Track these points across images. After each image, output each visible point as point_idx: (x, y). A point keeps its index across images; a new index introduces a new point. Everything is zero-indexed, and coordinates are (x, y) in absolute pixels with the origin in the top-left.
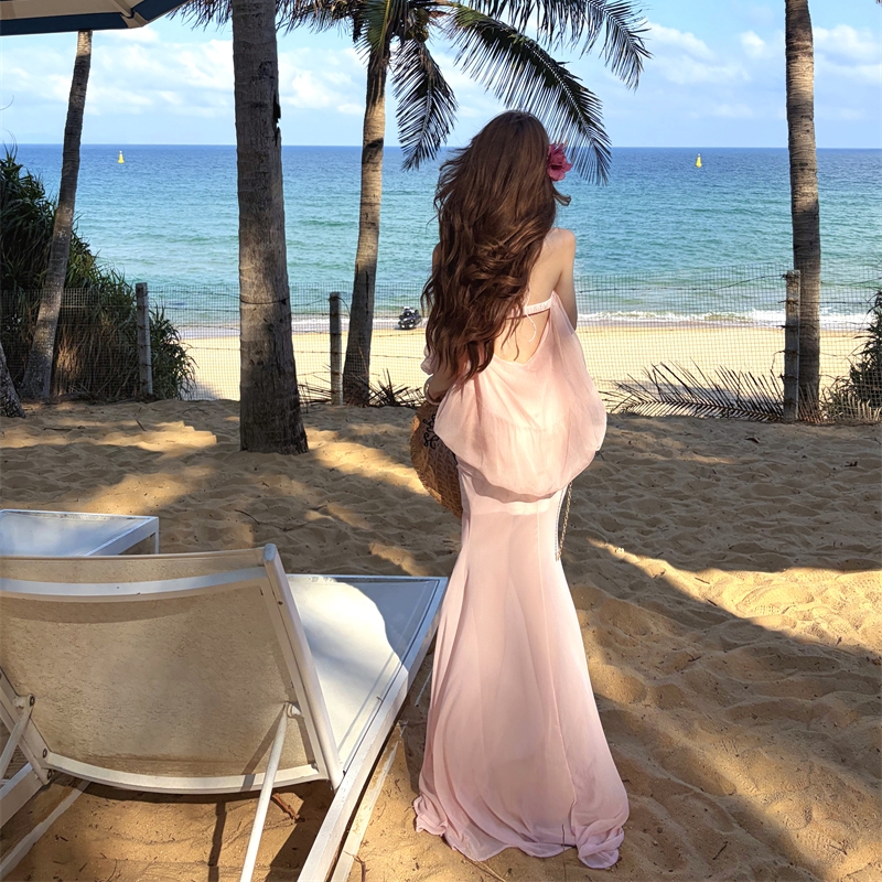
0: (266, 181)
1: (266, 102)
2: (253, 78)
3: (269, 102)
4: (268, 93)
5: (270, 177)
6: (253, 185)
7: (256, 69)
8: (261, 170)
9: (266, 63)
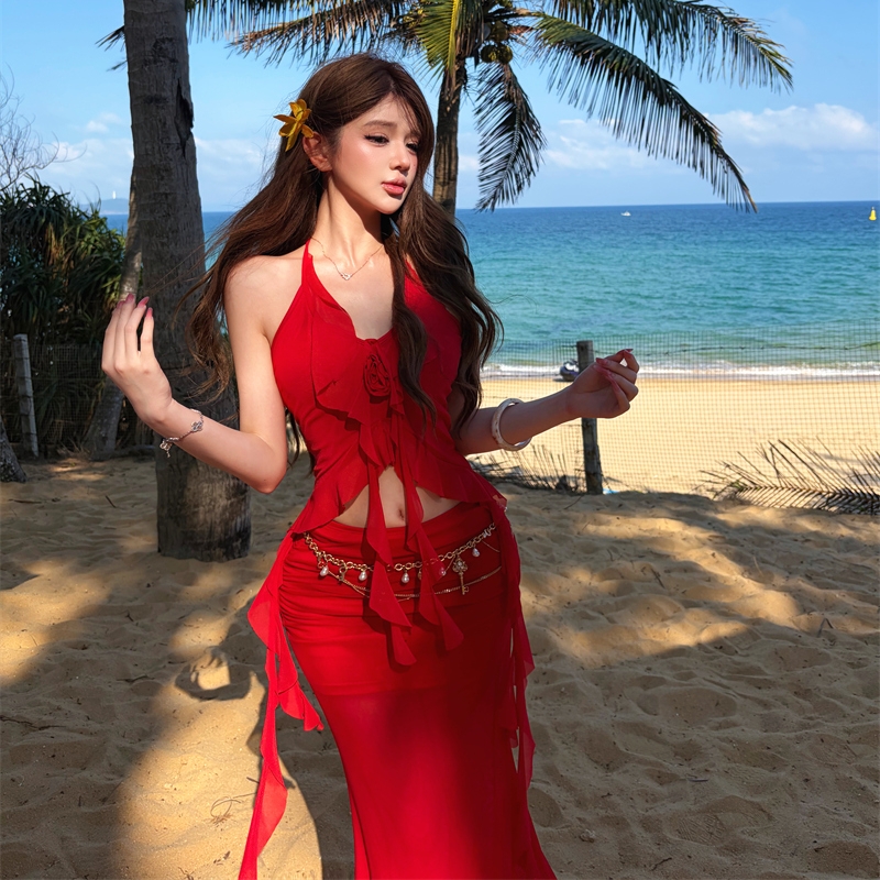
0: (169, 206)
1: (164, 94)
2: (146, 63)
3: (169, 93)
4: (168, 82)
5: (175, 199)
6: (152, 212)
7: (148, 48)
8: (162, 191)
9: (163, 41)
